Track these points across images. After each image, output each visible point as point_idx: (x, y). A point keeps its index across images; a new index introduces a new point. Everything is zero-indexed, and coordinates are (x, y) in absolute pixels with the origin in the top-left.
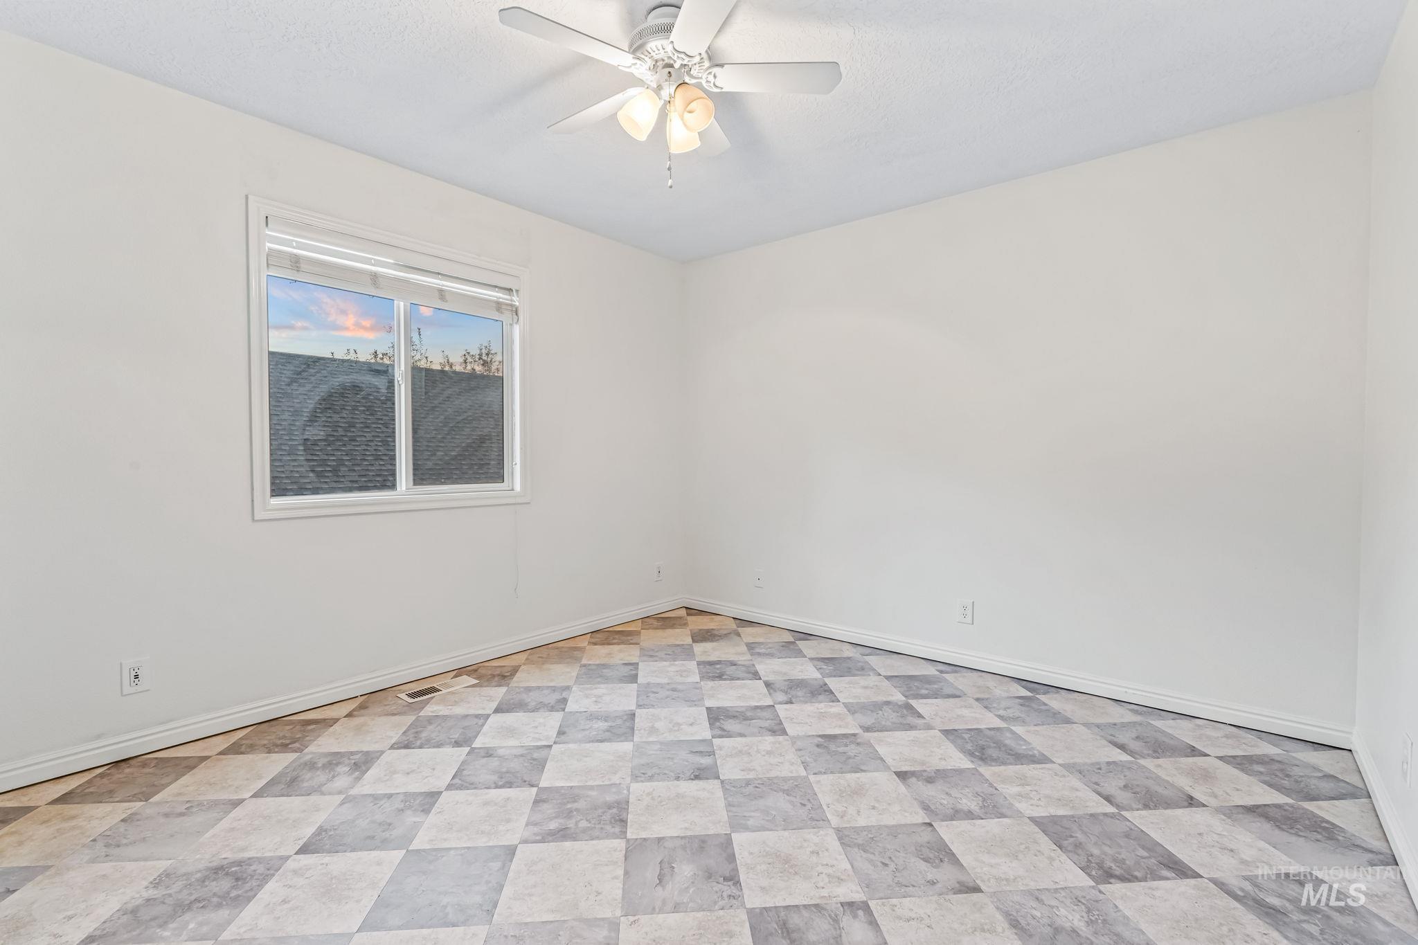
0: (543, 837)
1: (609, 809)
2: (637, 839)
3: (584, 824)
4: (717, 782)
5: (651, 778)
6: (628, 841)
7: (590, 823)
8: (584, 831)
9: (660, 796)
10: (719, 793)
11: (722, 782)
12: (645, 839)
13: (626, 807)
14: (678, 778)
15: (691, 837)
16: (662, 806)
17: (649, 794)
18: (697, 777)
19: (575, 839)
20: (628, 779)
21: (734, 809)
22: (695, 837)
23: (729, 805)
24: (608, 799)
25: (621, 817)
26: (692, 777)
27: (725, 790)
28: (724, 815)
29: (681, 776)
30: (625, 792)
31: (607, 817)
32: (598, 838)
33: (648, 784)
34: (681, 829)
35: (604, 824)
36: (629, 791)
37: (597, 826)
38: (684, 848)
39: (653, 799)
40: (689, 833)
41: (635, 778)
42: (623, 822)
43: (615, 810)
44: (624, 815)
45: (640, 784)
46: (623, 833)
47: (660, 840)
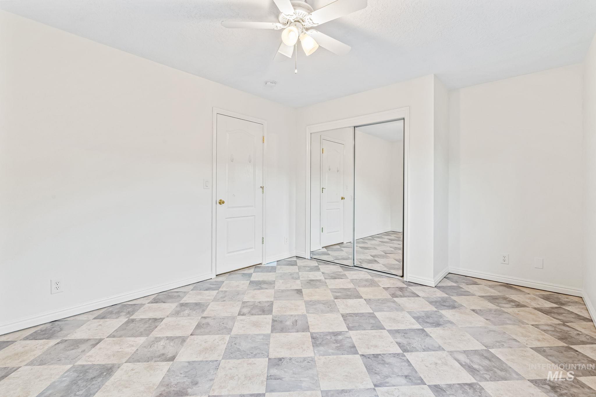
0: (341, 333)
1: (321, 343)
2: (306, 332)
3: (329, 337)
4: (270, 357)
5: (305, 359)
6: (309, 331)
7: (326, 338)
8: (327, 335)
9: (299, 349)
10: (271, 350)
11: (268, 356)
12: (303, 332)
13: (313, 344)
14: (290, 359)
15: (286, 332)
16: (297, 344)
17: (304, 350)
18: (280, 359)
19: (329, 332)
20: (316, 359)
21: (267, 342)
22: (284, 332)
23: (268, 344)
24: (323, 348)
25: (314, 340)
26: (283, 360)
27: (268, 352)
28: (272, 340)
29: (289, 361)
30: (316, 352)
31: (320, 341)
32: (321, 333)
33: (306, 356)
34: (289, 335)
35: (320, 337)
36: (314, 352)
37: (323, 337)
38: (289, 329)
39: (302, 348)
40: (286, 333)
41: (313, 360)
42: (313, 338)
43: (318, 343)
44: (313, 340)
45: (309, 356)
46: (312, 334)
47: (298, 332)
